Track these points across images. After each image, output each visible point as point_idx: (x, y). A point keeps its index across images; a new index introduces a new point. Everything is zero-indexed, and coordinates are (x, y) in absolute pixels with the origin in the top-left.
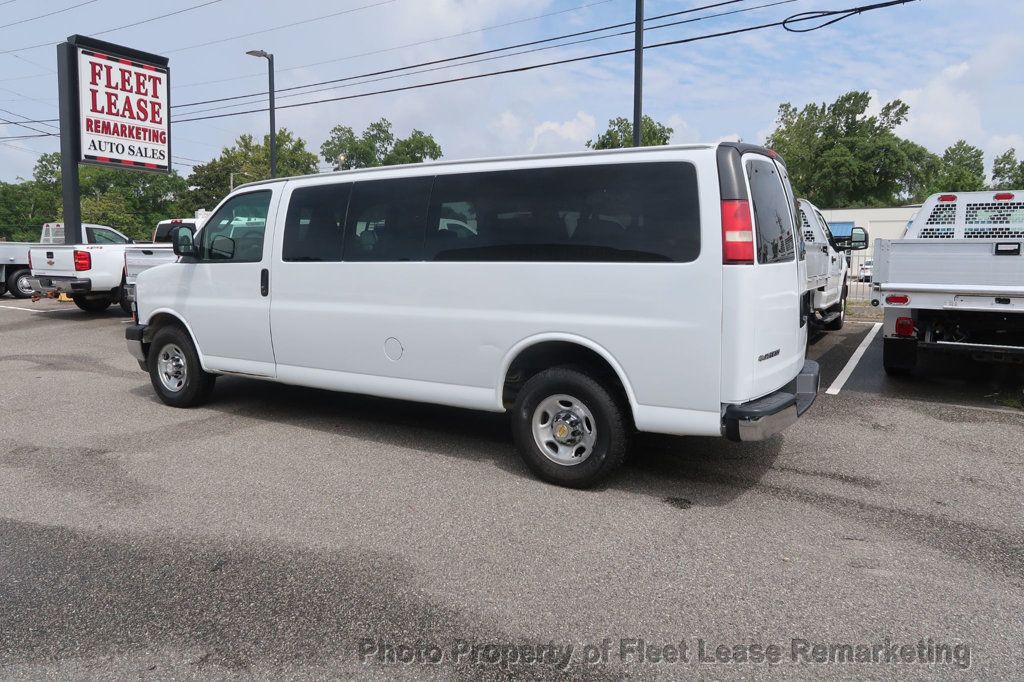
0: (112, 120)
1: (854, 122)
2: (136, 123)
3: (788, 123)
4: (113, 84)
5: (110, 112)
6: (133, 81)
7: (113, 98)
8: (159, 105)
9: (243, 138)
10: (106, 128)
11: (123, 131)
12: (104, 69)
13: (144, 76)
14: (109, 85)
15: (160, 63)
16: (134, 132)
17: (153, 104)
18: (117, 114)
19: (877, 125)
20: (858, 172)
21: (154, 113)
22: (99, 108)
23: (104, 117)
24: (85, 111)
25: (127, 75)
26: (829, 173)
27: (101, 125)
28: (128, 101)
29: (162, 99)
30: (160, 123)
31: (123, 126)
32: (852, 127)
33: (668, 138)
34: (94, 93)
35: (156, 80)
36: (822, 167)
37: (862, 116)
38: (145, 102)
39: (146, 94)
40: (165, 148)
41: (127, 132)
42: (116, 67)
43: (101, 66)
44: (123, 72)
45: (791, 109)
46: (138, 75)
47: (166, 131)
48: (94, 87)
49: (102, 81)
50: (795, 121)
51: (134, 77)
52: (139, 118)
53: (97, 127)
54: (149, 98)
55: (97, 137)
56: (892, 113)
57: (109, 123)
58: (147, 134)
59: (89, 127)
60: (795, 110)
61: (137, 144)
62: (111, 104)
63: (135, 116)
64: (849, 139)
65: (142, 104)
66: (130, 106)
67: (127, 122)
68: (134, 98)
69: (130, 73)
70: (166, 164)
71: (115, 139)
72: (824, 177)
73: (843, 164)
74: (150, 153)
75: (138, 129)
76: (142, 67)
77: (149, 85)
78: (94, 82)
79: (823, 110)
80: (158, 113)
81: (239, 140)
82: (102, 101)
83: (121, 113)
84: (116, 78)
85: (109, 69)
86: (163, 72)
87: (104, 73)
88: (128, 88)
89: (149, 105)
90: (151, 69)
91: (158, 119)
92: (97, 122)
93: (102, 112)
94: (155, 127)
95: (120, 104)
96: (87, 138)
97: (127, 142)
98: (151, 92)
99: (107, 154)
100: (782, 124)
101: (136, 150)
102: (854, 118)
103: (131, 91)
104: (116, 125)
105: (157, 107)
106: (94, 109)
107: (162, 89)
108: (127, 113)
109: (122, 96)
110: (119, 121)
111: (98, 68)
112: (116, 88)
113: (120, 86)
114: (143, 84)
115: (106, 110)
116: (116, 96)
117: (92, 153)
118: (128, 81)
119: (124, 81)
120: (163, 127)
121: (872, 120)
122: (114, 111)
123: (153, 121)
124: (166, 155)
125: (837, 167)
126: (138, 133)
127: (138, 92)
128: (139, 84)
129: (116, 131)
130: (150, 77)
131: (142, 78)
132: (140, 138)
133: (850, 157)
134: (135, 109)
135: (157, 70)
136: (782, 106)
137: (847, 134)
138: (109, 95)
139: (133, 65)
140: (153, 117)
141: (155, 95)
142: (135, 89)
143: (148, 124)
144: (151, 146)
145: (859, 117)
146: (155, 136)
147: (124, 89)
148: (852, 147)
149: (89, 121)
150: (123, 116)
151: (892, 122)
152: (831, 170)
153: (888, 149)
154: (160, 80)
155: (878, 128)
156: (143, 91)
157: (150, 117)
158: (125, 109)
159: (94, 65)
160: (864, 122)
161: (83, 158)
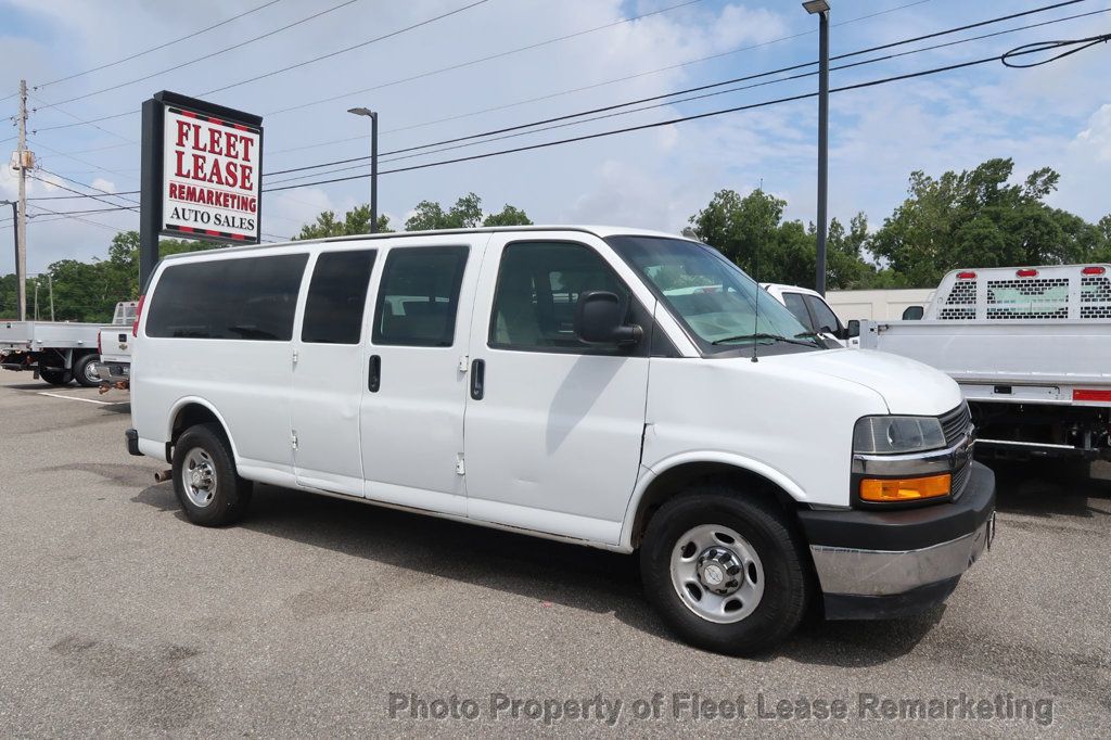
0: (198, 185)
1: (995, 191)
2: (224, 189)
3: (918, 192)
4: (201, 146)
5: (196, 177)
6: (223, 142)
7: (201, 161)
8: (250, 169)
9: (324, 215)
10: (191, 194)
11: (209, 198)
12: (193, 129)
13: (235, 136)
14: (196, 147)
15: (252, 122)
16: (222, 199)
17: (244, 168)
18: (204, 179)
19: (1022, 194)
20: (1004, 246)
21: (245, 177)
22: (185, 172)
23: (190, 182)
24: (170, 176)
25: (217, 135)
26: (971, 247)
27: (186, 190)
28: (216, 164)
29: (254, 163)
30: (250, 189)
31: (210, 192)
32: (993, 196)
33: (780, 211)
34: (180, 154)
35: (247, 141)
36: (961, 240)
37: (1004, 184)
38: (235, 166)
39: (236, 157)
40: (254, 217)
41: (214, 199)
42: (205, 126)
43: (189, 125)
44: (212, 132)
45: (923, 178)
46: (229, 136)
47: (257, 198)
48: (180, 149)
49: (189, 142)
50: (928, 190)
51: (224, 137)
52: (228, 183)
53: (181, 193)
54: (239, 161)
55: (181, 205)
56: (1039, 181)
57: (194, 189)
58: (236, 201)
59: (172, 193)
60: (929, 178)
61: (223, 212)
62: (197, 167)
63: (224, 180)
64: (992, 209)
65: (232, 168)
66: (218, 170)
67: (215, 187)
68: (223, 161)
69: (220, 133)
70: (255, 236)
71: (201, 207)
72: (965, 250)
73: (986, 237)
74: (237, 223)
75: (226, 195)
76: (233, 126)
77: (240, 147)
78: (180, 143)
79: (962, 178)
80: (248, 178)
81: (320, 217)
82: (188, 165)
83: (208, 177)
84: (205, 139)
85: (197, 128)
86: (256, 133)
87: (191, 133)
88: (217, 149)
89: (239, 169)
90: (242, 129)
91: (248, 185)
92: (182, 187)
93: (188, 176)
94: (244, 193)
95: (208, 168)
96: (170, 205)
97: (213, 210)
98: (241, 155)
99: (191, 224)
100: (913, 193)
101: (223, 219)
102: (994, 187)
103: (220, 153)
104: (202, 191)
105: (248, 171)
106: (179, 174)
107: (254, 151)
108: (215, 178)
109: (211, 158)
110: (206, 186)
111: (185, 128)
112: (204, 150)
113: (208, 148)
114: (234, 146)
115: (192, 174)
116: (204, 158)
117: (175, 222)
118: (218, 142)
119: (213, 141)
120: (254, 193)
121: (1016, 190)
122: (201, 175)
123: (243, 187)
124: (255, 225)
125: (979, 240)
126: (226, 200)
127: (228, 155)
128: (229, 145)
129: (201, 198)
130: (242, 138)
131: (233, 139)
132: (227, 206)
133: (994, 229)
134: (224, 174)
135: (249, 130)
136: (913, 174)
137: (987, 204)
138: (196, 157)
139: (224, 124)
140: (243, 182)
141: (246, 158)
142: (224, 152)
143: (237, 190)
144: (239, 214)
145: (1000, 186)
146: (245, 204)
147: (212, 151)
148: (996, 218)
149: (172, 186)
150: (211, 181)
151: (1040, 191)
152: (974, 243)
153: (1037, 220)
154: (252, 141)
155: (1022, 198)
156: (233, 153)
157: (239, 183)
158: (212, 174)
159: (181, 124)
160: (1006, 192)
161: (164, 227)
